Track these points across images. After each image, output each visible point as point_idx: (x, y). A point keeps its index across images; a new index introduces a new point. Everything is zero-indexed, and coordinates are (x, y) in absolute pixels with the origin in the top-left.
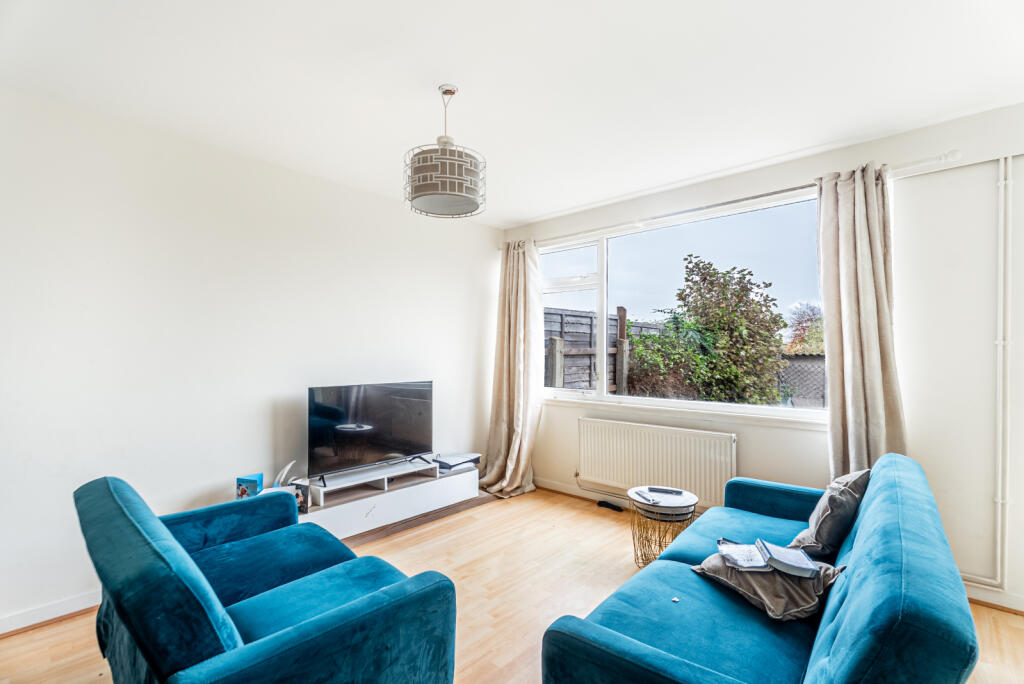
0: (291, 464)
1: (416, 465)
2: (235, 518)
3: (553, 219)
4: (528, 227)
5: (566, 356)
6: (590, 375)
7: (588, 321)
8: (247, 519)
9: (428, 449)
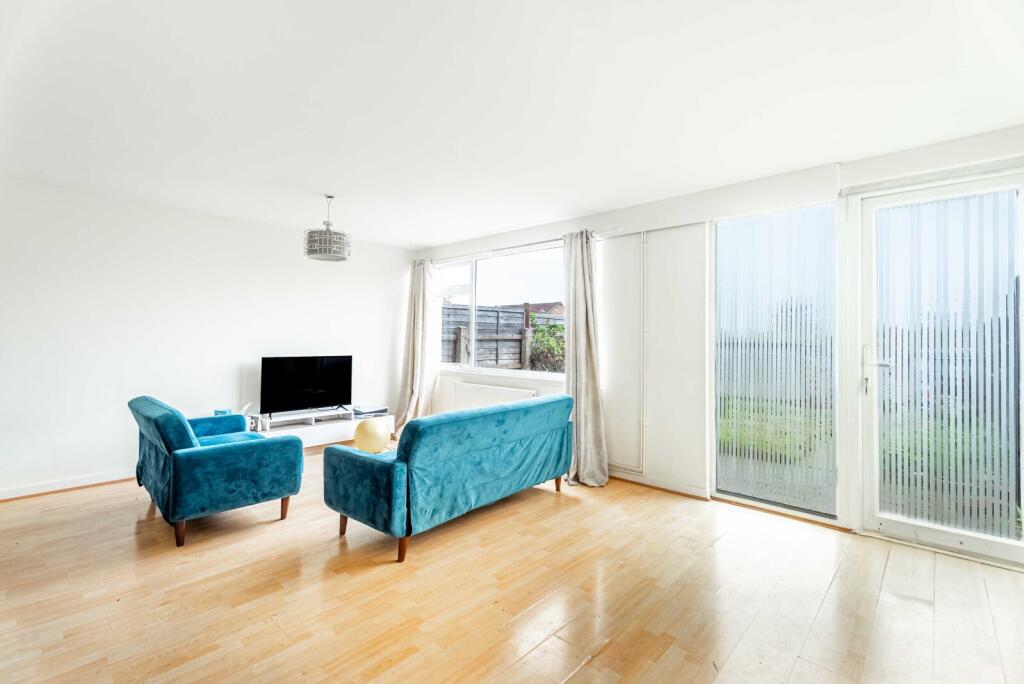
0: (249, 405)
1: (340, 411)
2: (210, 424)
3: (447, 245)
4: (429, 249)
5: (480, 341)
6: (497, 355)
7: (495, 314)
8: (216, 426)
9: (348, 401)
